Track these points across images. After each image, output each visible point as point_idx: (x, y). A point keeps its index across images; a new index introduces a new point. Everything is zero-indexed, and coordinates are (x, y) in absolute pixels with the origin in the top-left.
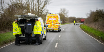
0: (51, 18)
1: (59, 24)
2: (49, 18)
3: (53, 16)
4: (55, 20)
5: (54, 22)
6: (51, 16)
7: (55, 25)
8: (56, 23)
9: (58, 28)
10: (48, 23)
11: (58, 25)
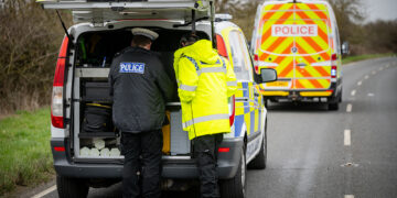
0: (288, 24)
1: (336, 63)
2: (271, 23)
3: (295, 16)
4: (309, 40)
5: (302, 51)
6: (287, 15)
7: (310, 68)
8: (314, 54)
9: (327, 85)
10: (264, 57)
11: (326, 65)
